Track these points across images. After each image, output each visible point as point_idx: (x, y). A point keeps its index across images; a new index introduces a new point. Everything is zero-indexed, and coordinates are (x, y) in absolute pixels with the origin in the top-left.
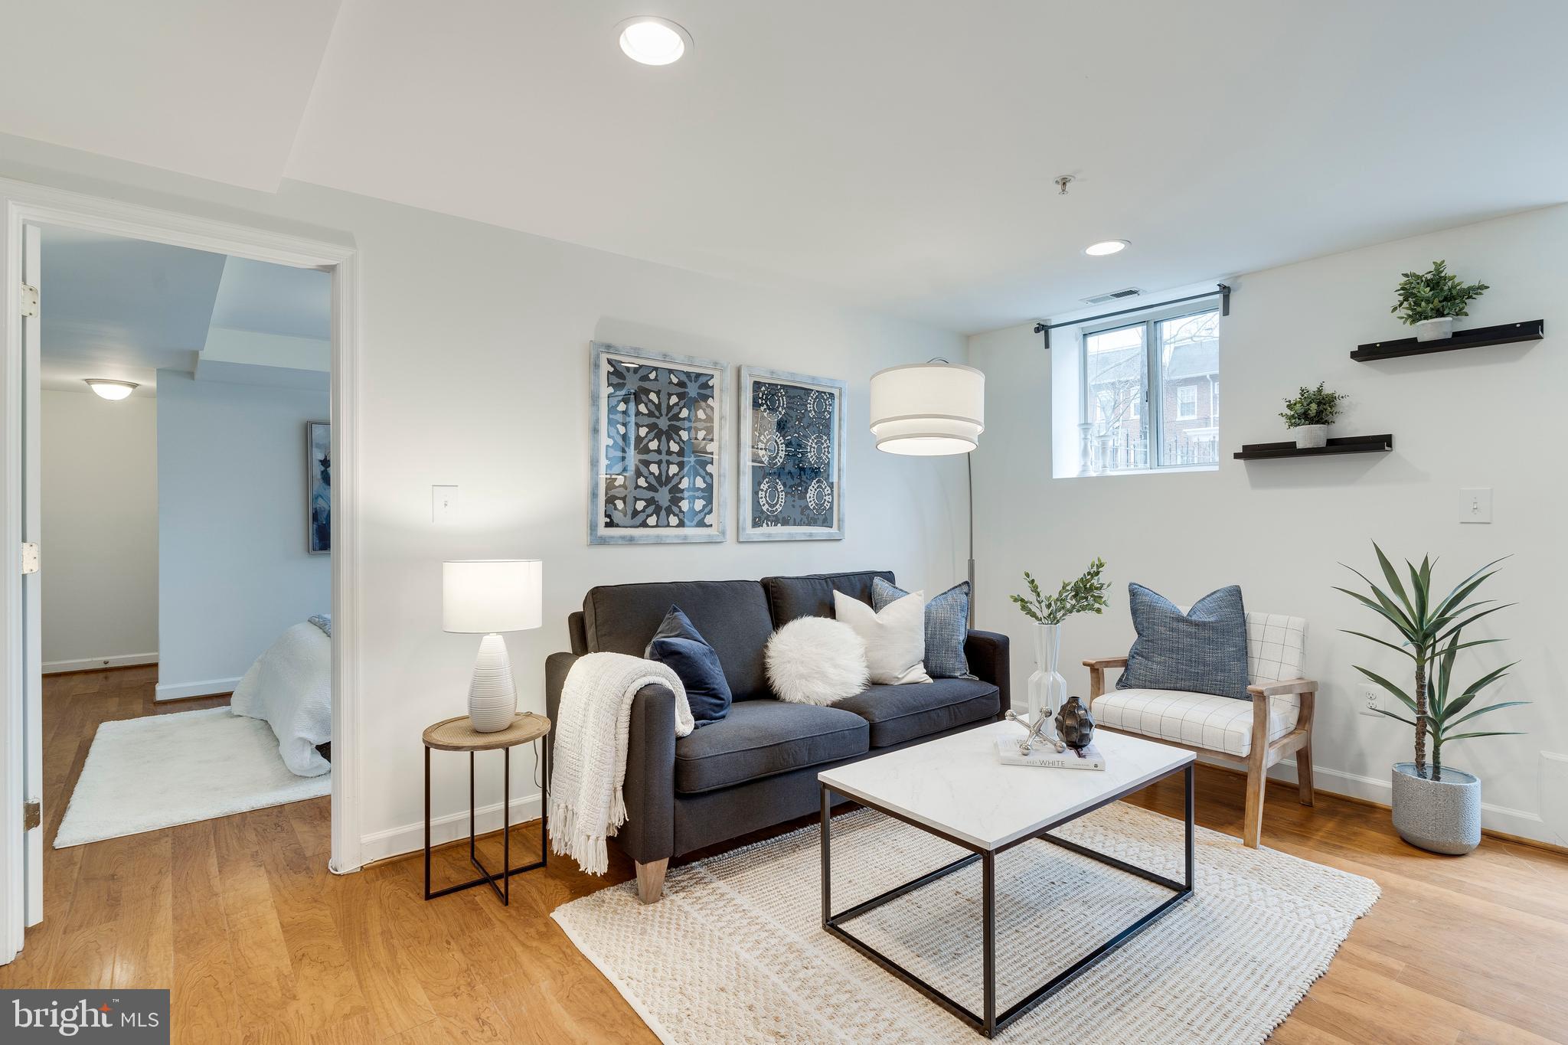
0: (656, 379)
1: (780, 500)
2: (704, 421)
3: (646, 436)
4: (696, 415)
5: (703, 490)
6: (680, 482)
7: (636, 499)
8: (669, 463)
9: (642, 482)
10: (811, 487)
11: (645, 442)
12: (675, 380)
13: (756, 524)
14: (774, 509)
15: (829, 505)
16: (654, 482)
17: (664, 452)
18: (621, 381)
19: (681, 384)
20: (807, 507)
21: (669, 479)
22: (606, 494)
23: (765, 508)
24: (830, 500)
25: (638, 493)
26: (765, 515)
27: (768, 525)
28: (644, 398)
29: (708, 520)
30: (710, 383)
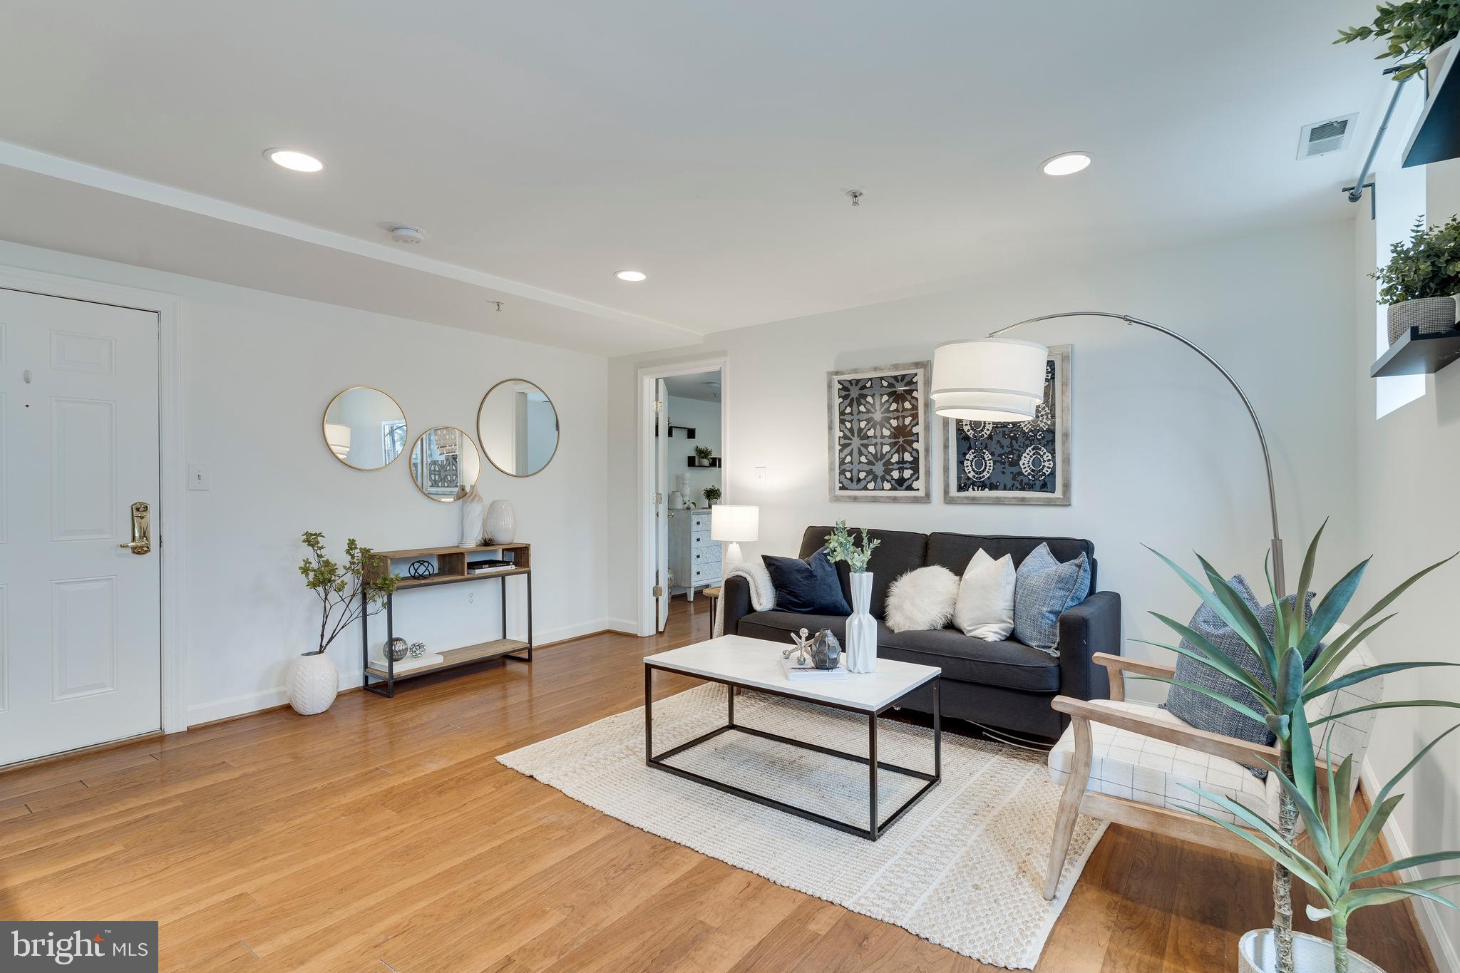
0: (871, 386)
1: (988, 467)
2: (910, 410)
3: (865, 427)
4: (903, 406)
5: (910, 463)
6: (891, 458)
7: (859, 471)
8: (882, 444)
9: (863, 459)
10: (1025, 455)
11: (864, 431)
12: (885, 384)
13: (960, 489)
14: (981, 475)
15: (1049, 470)
16: (872, 459)
17: (879, 437)
18: (847, 393)
19: (890, 385)
20: (1021, 473)
21: (883, 456)
22: (840, 468)
23: (971, 475)
24: (1051, 466)
25: (860, 467)
26: (970, 482)
27: (974, 490)
28: (863, 401)
29: (915, 485)
30: (914, 380)
